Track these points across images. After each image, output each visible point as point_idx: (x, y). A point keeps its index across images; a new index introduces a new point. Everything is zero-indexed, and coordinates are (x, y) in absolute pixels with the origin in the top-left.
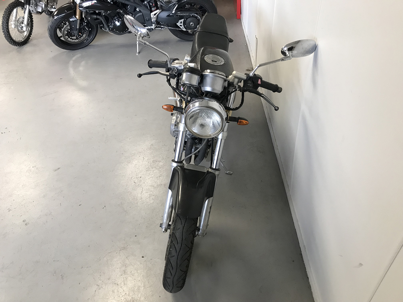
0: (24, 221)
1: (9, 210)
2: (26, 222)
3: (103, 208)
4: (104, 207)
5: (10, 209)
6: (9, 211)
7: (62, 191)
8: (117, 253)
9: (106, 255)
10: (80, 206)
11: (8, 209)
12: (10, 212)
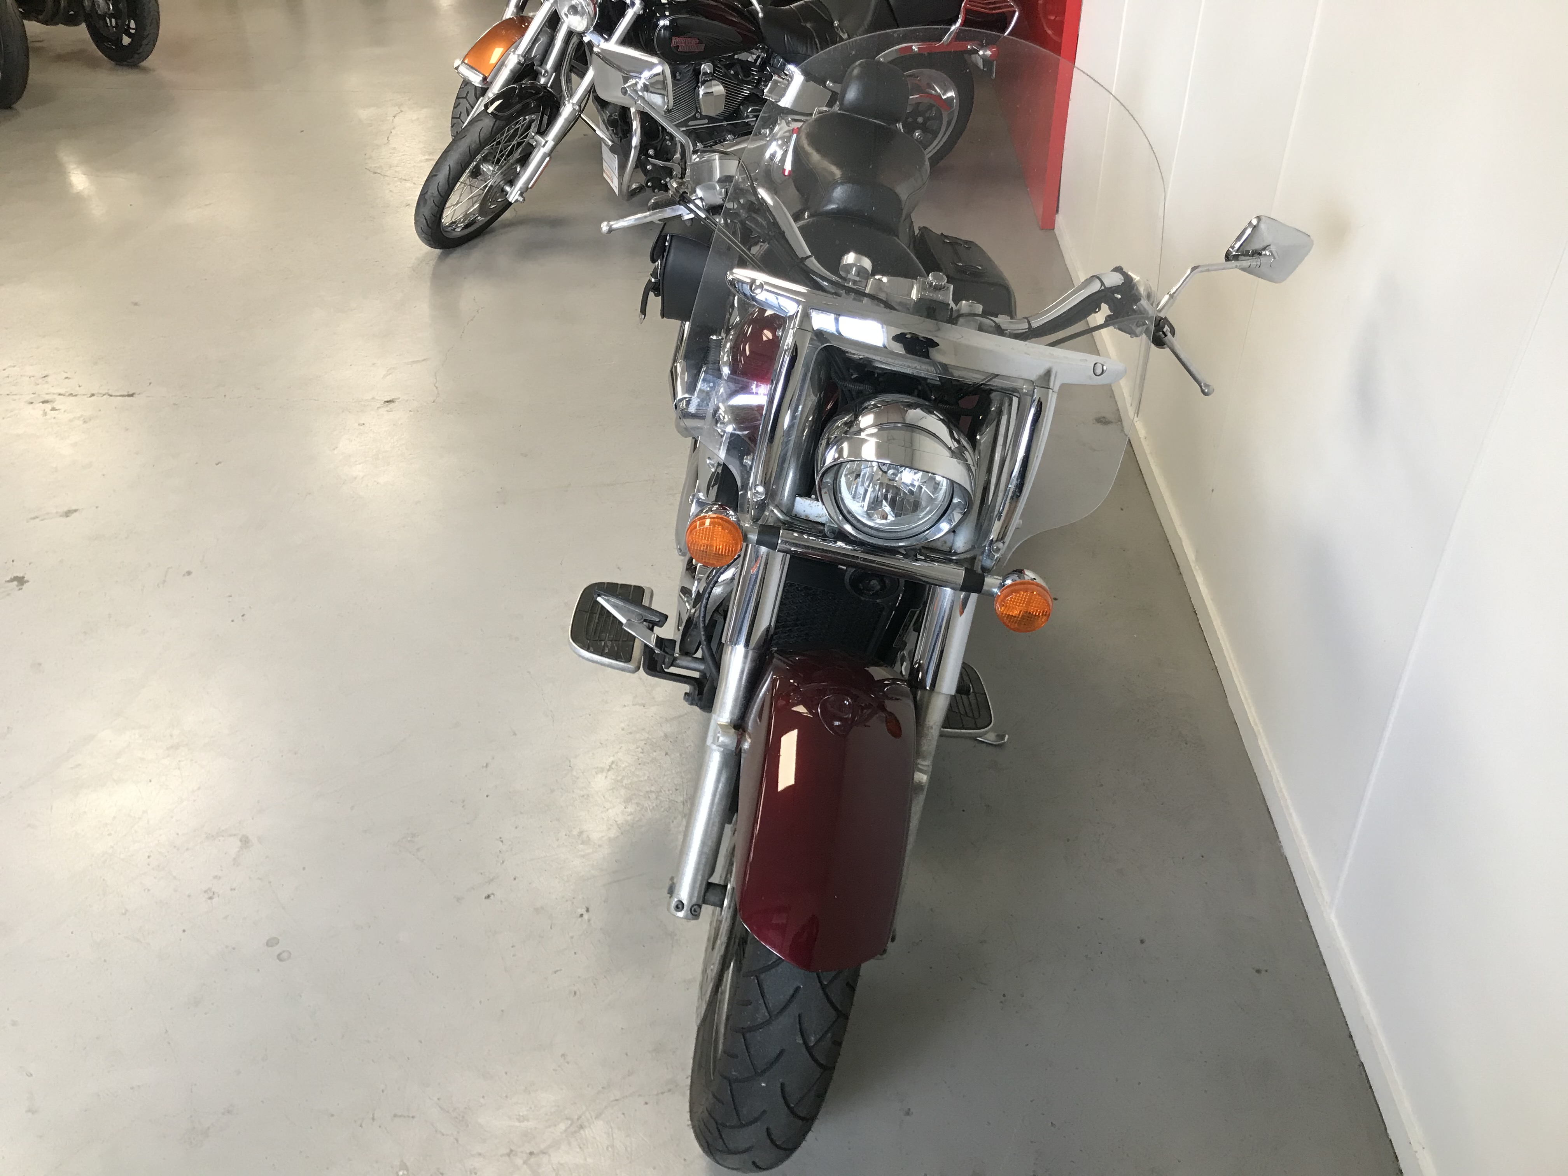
0: (271, 943)
1: (211, 895)
2: (277, 950)
3: (582, 915)
4: (583, 911)
5: (213, 890)
6: (211, 898)
7: (413, 835)
8: (646, 1103)
9: (606, 1107)
10: (487, 900)
11: (205, 892)
12: (215, 900)
